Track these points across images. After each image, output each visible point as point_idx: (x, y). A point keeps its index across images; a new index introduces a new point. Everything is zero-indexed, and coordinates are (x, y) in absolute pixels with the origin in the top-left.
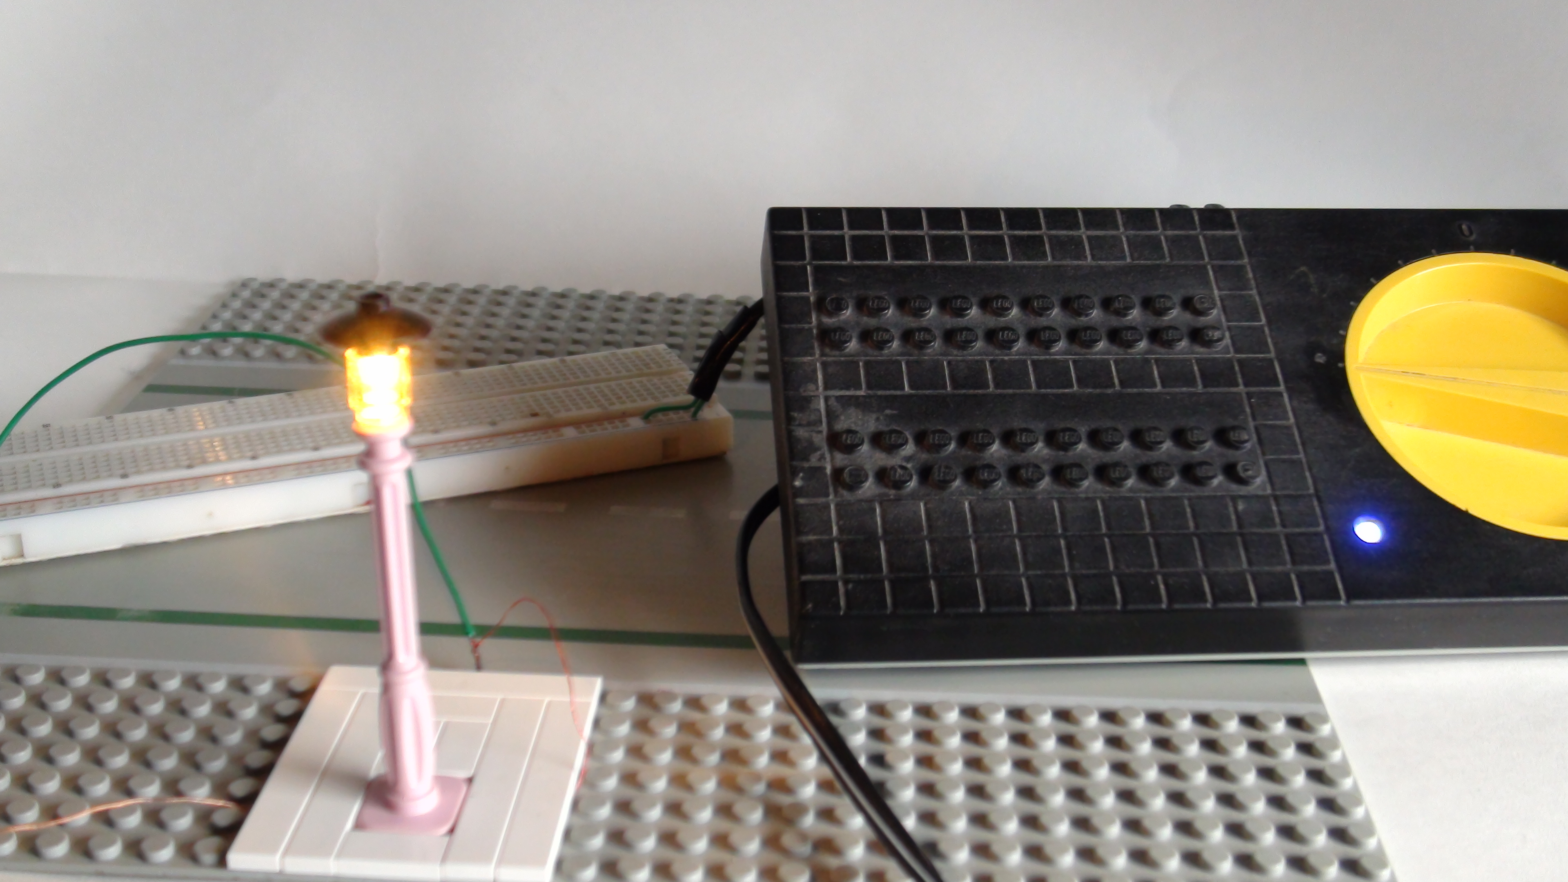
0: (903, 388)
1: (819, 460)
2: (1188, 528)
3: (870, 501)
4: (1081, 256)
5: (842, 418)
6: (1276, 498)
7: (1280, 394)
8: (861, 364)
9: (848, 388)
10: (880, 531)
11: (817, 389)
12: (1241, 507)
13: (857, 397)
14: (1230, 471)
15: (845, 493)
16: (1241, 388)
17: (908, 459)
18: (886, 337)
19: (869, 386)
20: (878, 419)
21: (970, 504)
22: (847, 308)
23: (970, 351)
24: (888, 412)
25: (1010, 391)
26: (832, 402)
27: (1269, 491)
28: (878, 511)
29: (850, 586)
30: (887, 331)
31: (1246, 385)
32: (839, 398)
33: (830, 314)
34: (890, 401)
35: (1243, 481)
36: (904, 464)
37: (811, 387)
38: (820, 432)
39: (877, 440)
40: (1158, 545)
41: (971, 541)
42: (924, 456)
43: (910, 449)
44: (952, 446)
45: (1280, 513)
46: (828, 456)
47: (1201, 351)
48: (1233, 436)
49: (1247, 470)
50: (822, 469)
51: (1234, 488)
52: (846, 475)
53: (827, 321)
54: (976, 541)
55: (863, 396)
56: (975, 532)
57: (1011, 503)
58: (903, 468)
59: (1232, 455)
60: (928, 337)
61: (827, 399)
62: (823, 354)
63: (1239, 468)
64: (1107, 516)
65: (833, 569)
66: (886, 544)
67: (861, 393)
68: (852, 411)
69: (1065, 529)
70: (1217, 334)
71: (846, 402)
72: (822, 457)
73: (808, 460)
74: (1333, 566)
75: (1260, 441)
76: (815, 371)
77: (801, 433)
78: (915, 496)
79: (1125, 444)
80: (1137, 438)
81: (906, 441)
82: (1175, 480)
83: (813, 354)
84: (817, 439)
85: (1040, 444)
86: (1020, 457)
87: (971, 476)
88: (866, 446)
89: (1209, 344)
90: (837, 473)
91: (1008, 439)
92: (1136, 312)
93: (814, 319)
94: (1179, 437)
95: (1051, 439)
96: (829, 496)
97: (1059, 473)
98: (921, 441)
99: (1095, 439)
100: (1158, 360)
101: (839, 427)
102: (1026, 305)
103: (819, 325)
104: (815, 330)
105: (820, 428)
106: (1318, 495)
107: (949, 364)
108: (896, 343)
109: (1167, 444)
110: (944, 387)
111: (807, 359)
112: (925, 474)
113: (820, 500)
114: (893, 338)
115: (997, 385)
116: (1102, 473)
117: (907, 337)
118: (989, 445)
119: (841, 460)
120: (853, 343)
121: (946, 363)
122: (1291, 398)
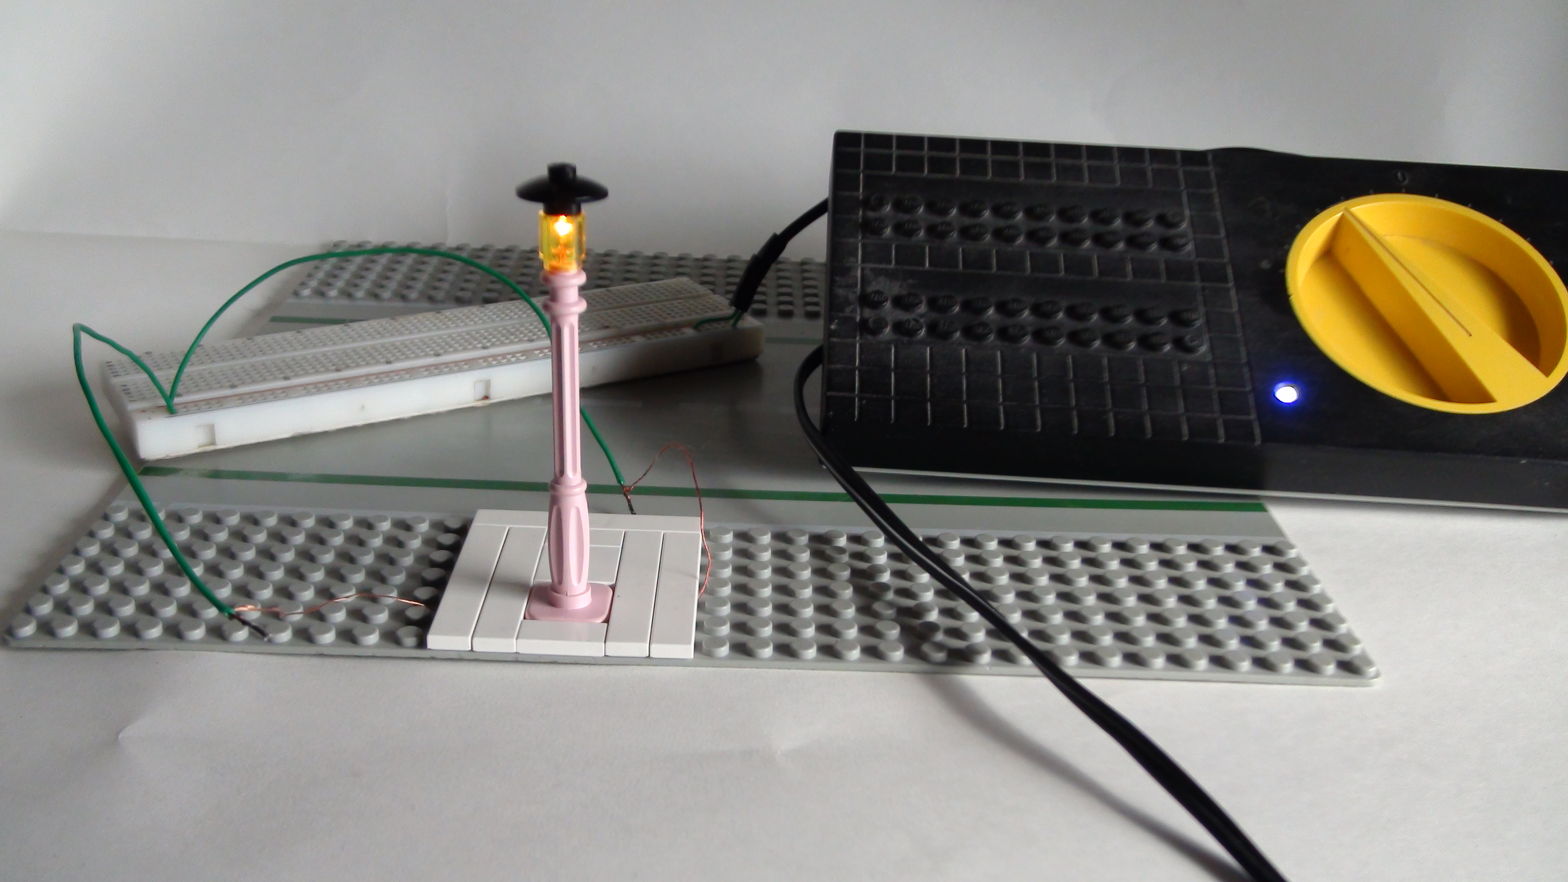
0: (923, 265)
1: (852, 312)
2: (1139, 380)
3: (889, 343)
4: (1080, 178)
5: (874, 283)
6: (1215, 366)
7: (1228, 290)
8: (893, 246)
9: (881, 263)
10: (893, 365)
11: (857, 261)
12: (1184, 369)
13: (886, 270)
14: (1179, 343)
15: (869, 337)
16: (1198, 284)
17: (922, 316)
18: (915, 228)
19: (897, 263)
20: (901, 286)
21: (966, 351)
22: (887, 204)
23: (981, 242)
24: (911, 281)
25: (1009, 273)
26: (867, 272)
27: (1209, 358)
28: (893, 351)
29: (864, 402)
30: (916, 224)
31: (1203, 280)
32: (874, 270)
33: (873, 209)
34: (913, 274)
35: (1189, 350)
36: (918, 318)
37: (852, 259)
38: (854, 292)
39: (898, 302)
40: (1113, 392)
41: (964, 377)
42: (934, 315)
43: (922, 309)
44: (957, 309)
45: (1216, 375)
46: (859, 311)
47: (1168, 254)
48: (1186, 316)
49: (1192, 341)
50: (854, 319)
51: (1182, 355)
52: (870, 325)
53: (871, 214)
54: (967, 378)
55: (892, 269)
56: (967, 370)
57: (999, 353)
58: (916, 322)
59: (1182, 331)
60: (947, 231)
61: (863, 270)
62: (863, 238)
63: (1187, 338)
64: (1074, 367)
65: (853, 389)
66: (895, 375)
67: (892, 266)
68: (882, 279)
69: (1039, 374)
70: (1182, 241)
71: (878, 273)
72: (854, 311)
73: (843, 311)
74: (1253, 416)
75: (1208, 322)
76: (857, 249)
77: (841, 292)
78: (923, 342)
79: (1095, 317)
80: (1106, 314)
81: (921, 302)
82: (1132, 345)
83: (857, 237)
84: (852, 297)
85: (1026, 313)
86: (1010, 321)
87: (969, 332)
88: (888, 305)
89: (1175, 248)
90: (864, 322)
91: (1002, 308)
92: (1118, 223)
93: (861, 213)
94: (1141, 316)
95: (1036, 310)
96: (856, 338)
97: (1039, 335)
98: (932, 303)
99: (1071, 312)
100: (1132, 259)
101: (870, 289)
102: (1030, 213)
103: (864, 217)
104: (860, 220)
105: (856, 290)
106: (1249, 364)
107: (963, 250)
108: (922, 233)
109: (1130, 320)
110: (957, 266)
111: (851, 240)
112: (932, 329)
113: (850, 340)
114: (919, 229)
115: (999, 268)
116: (1074, 337)
117: (931, 230)
118: (985, 309)
119: (868, 313)
120: (888, 231)
121: (961, 250)
122: (1237, 293)
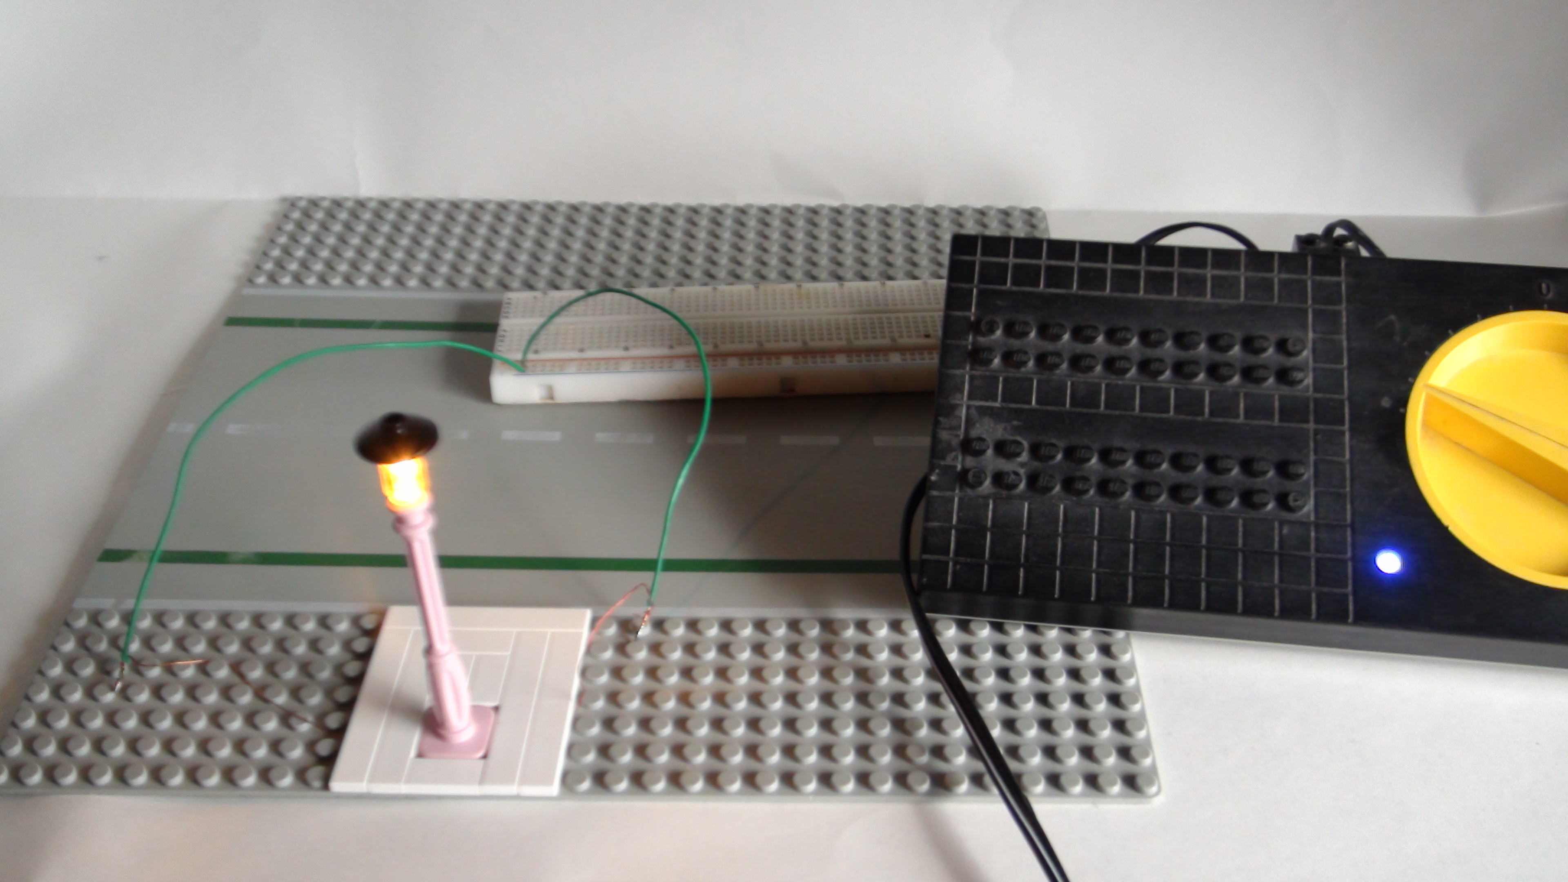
0: (1030, 403)
1: (953, 460)
2: (1237, 544)
3: (986, 498)
4: (1202, 293)
5: (978, 425)
6: (1317, 526)
7: (1343, 433)
8: (1001, 379)
9: (986, 400)
10: (989, 524)
11: (962, 398)
12: (1285, 531)
13: (992, 408)
14: (1282, 500)
15: (969, 491)
16: (1311, 426)
17: (1022, 465)
18: (1024, 358)
19: (1004, 400)
20: (1005, 429)
21: (1065, 508)
22: (998, 328)
23: (1091, 374)
24: (1015, 423)
25: (1117, 413)
27: (1312, 518)
28: (991, 506)
30: (1026, 353)
31: (1316, 422)
32: (979, 408)
33: (984, 335)
34: (1018, 413)
35: (1291, 509)
36: (1019, 469)
37: (958, 396)
38: (958, 436)
39: (1000, 447)
40: (1209, 558)
41: (1060, 539)
42: (1036, 464)
43: (1024, 457)
44: (1059, 457)
45: (1317, 539)
46: (960, 458)
47: (1285, 390)
48: (1293, 469)
49: (1296, 500)
50: (954, 468)
51: (1283, 514)
52: (970, 476)
54: (1063, 539)
55: (998, 408)
56: (1064, 531)
57: (1097, 510)
58: (1016, 474)
59: (1288, 486)
60: (1057, 360)
61: (968, 407)
62: (971, 369)
63: (1291, 498)
64: (1172, 529)
65: (947, 552)
66: (992, 535)
67: (997, 405)
68: (986, 420)
69: (1136, 536)
70: (1301, 373)
71: (982, 411)
72: (955, 458)
73: (944, 459)
74: (1350, 589)
75: (1316, 475)
76: (963, 383)
77: (944, 435)
78: (1022, 497)
79: (1200, 468)
80: (1212, 463)
81: (1023, 450)
82: (1235, 503)
83: (964, 368)
84: (955, 442)
85: (1130, 463)
86: (1111, 472)
87: (1068, 485)
88: (990, 452)
89: (1292, 383)
90: (965, 471)
91: (1105, 456)
92: (1237, 350)
93: (971, 338)
94: (1247, 466)
95: (1140, 458)
96: (954, 490)
97: (1140, 489)
98: (1035, 450)
99: (1176, 461)
100: (1246, 395)
101: (974, 433)
102: (1145, 337)
103: (974, 343)
104: (970, 347)
105: (959, 433)
106: (1353, 526)
107: (1072, 384)
108: (1031, 363)
109: (1235, 471)
110: (1064, 404)
111: (958, 372)
112: (1033, 479)
113: (948, 494)
114: (1029, 360)
115: (1107, 407)
116: (1175, 492)
117: (1041, 359)
118: (1088, 460)
119: (970, 461)
120: (997, 361)
121: (1069, 384)
122: (1352, 437)
